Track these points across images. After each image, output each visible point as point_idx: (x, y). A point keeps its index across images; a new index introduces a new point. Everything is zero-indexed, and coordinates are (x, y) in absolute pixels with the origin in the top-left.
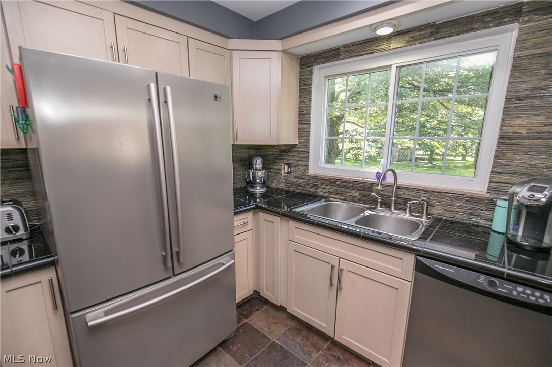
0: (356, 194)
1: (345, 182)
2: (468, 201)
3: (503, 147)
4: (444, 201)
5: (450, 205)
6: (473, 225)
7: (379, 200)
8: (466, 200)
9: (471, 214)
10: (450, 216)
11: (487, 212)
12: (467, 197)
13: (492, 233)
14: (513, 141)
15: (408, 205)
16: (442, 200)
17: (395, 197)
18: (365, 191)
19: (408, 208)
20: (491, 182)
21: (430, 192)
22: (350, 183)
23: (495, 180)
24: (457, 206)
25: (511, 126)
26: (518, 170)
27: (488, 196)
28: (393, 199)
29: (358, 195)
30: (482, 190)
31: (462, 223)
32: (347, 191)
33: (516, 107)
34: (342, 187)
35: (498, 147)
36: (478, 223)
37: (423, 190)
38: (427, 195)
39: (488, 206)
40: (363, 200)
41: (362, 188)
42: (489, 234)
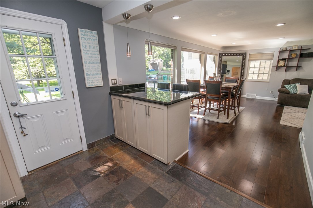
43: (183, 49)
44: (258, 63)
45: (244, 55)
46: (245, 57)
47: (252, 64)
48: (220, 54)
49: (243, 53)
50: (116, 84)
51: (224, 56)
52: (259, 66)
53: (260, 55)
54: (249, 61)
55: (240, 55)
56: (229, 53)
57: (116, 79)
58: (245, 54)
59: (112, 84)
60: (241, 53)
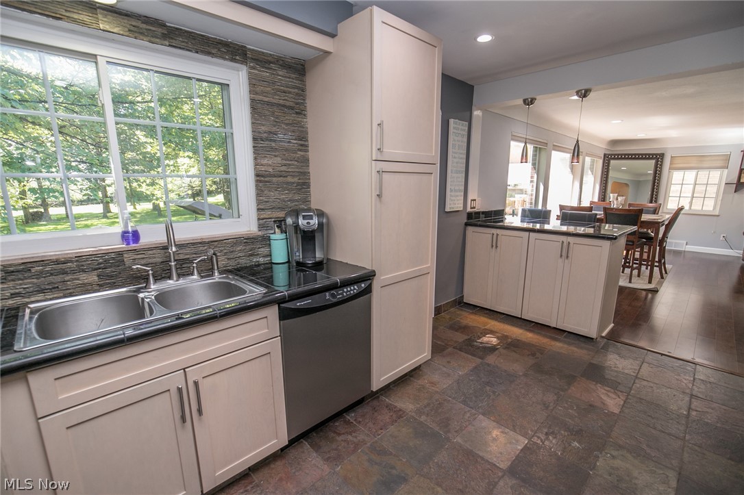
0: (93, 278)
1: (57, 262)
2: (246, 242)
3: (261, 185)
4: (225, 249)
5: (232, 252)
6: (255, 265)
7: (150, 272)
8: (245, 243)
9: (251, 255)
10: (234, 264)
11: (262, 249)
12: (245, 239)
13: (273, 265)
14: (266, 179)
15: (195, 265)
16: (223, 248)
17: (175, 260)
18: (111, 267)
19: (195, 270)
20: (259, 219)
21: (208, 243)
22: (71, 262)
23: (262, 217)
24: (238, 251)
25: (262, 165)
26: (274, 205)
27: (260, 233)
28: (173, 264)
29: (96, 278)
30: (249, 229)
31: (246, 267)
32: (67, 278)
33: (262, 147)
34: (52, 274)
35: (256, 186)
36: (258, 262)
37: (200, 243)
38: (206, 248)
39: (262, 243)
40: (109, 283)
41: (101, 264)
42: (272, 268)
43: (557, 148)
44: (690, 176)
45: (658, 158)
46: (662, 162)
47: (677, 176)
48: (605, 155)
49: (656, 155)
50: (475, 208)
51: (614, 159)
52: (693, 182)
53: (698, 159)
54: (669, 172)
55: (649, 159)
56: (625, 155)
57: (475, 200)
58: (662, 155)
59: (471, 208)
60: (653, 155)
